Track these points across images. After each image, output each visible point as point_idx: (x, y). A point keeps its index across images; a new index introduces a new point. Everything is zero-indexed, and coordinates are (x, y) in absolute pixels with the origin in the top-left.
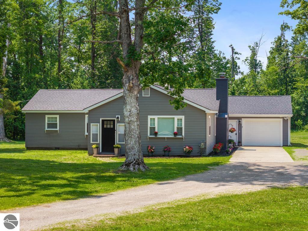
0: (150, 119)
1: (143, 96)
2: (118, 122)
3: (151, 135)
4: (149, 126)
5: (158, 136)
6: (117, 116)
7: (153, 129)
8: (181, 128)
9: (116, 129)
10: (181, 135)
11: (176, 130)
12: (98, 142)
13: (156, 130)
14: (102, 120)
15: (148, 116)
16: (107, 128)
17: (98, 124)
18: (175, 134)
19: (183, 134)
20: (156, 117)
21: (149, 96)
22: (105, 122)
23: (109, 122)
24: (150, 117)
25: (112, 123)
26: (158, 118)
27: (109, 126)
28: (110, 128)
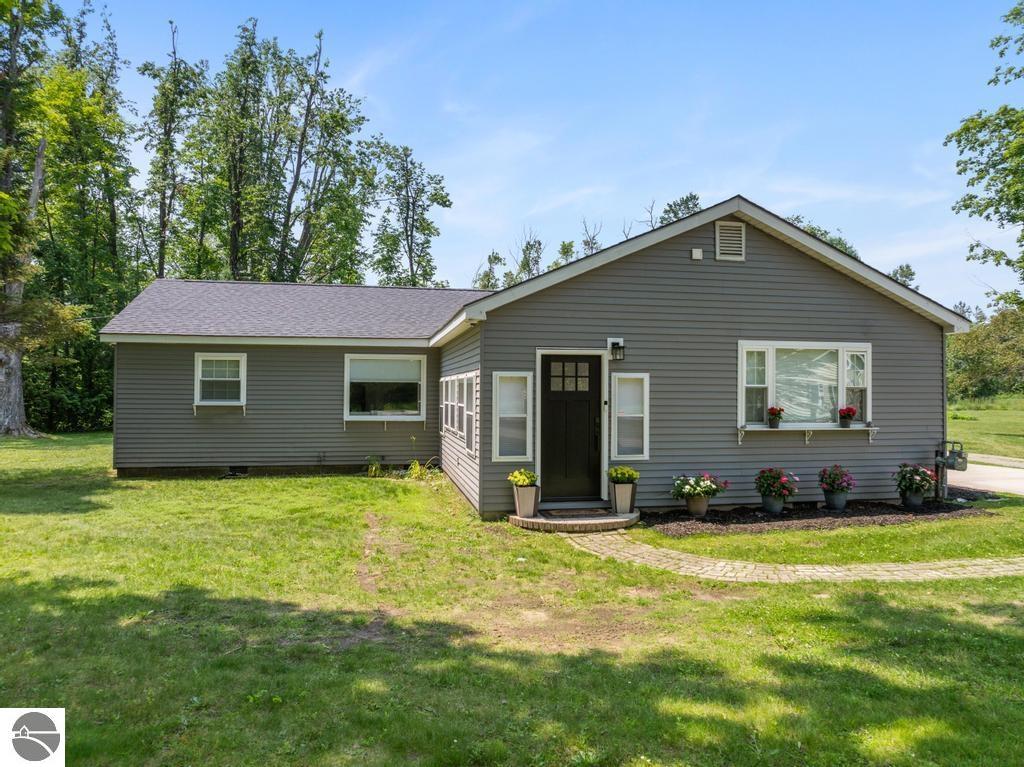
0: (748, 353)
1: (718, 258)
2: (616, 364)
3: (748, 420)
4: (743, 383)
5: (783, 426)
6: (610, 340)
7: (757, 395)
8: (863, 392)
9: (605, 397)
10: (862, 419)
11: (843, 403)
12: (529, 458)
13: (771, 403)
14: (543, 356)
15: (741, 342)
16: (564, 393)
17: (529, 375)
18: (846, 416)
19: (869, 418)
20: (770, 347)
21: (742, 258)
22: (556, 368)
23: (570, 368)
24: (745, 346)
25: (584, 368)
26: (778, 351)
27: (570, 387)
28: (577, 393)
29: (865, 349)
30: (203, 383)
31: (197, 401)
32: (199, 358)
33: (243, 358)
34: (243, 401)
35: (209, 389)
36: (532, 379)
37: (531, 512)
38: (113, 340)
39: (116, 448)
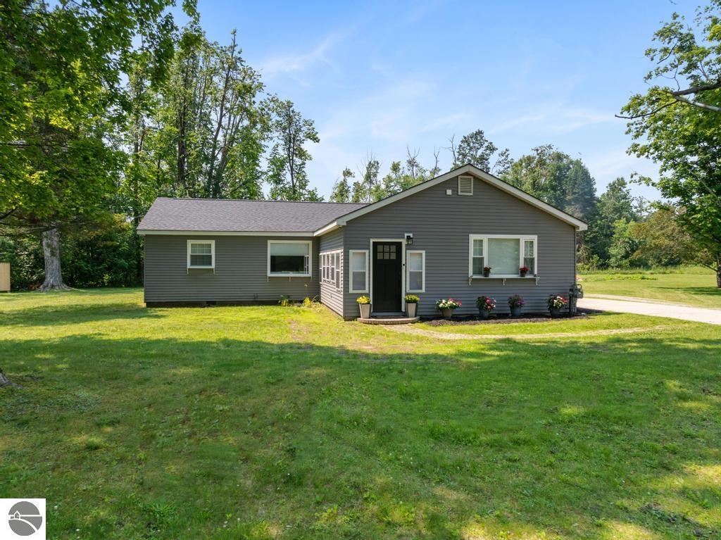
0: (474, 240)
1: (459, 193)
2: (409, 247)
3: (474, 273)
4: (471, 255)
5: (491, 276)
6: (406, 235)
7: (478, 262)
8: (532, 260)
9: (403, 262)
10: (532, 273)
11: (522, 265)
12: (367, 291)
13: (486, 264)
14: (374, 242)
15: (471, 235)
16: (383, 260)
17: (367, 251)
18: (523, 271)
19: (536, 272)
20: (485, 238)
21: (472, 194)
22: (380, 248)
23: (387, 248)
24: (473, 237)
25: (393, 248)
26: (490, 240)
27: (387, 257)
28: (390, 260)
29: (534, 238)
30: (192, 256)
31: (189, 266)
32: (190, 243)
33: (213, 243)
34: (213, 266)
35: (195, 260)
36: (368, 254)
37: (368, 316)
38: (144, 233)
39: (145, 294)
